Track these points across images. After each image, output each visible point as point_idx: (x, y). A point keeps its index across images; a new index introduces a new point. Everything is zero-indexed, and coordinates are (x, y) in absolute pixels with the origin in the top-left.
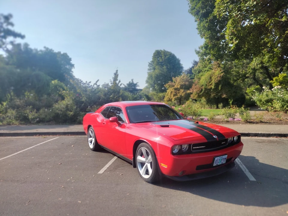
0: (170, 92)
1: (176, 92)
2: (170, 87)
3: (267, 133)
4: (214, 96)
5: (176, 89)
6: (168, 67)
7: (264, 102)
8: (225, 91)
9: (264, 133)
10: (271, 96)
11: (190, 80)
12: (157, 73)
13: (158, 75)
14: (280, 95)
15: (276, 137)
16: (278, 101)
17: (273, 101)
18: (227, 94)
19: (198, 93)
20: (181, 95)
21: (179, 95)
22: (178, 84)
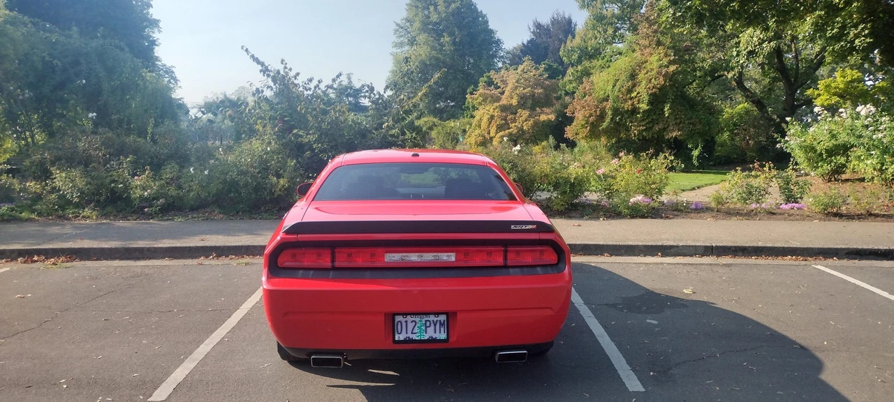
0: (485, 119)
1: (506, 117)
2: (485, 100)
4: (640, 132)
5: (504, 109)
6: (455, 39)
7: (821, 154)
8: (676, 119)
10: (843, 138)
11: (547, 83)
12: (423, 55)
13: (426, 65)
14: (877, 135)
16: (873, 152)
17: (850, 152)
18: (683, 127)
19: (592, 123)
20: (519, 126)
21: (515, 126)
22: (511, 93)
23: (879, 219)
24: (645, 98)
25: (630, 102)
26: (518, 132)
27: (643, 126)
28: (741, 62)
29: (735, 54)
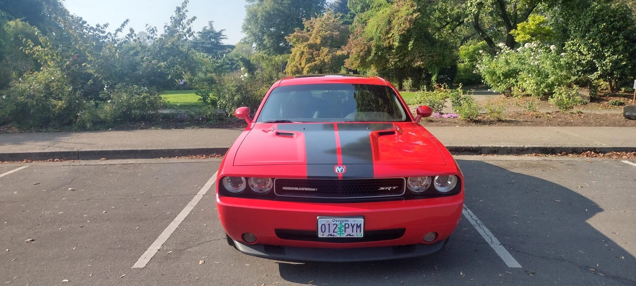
0: (298, 53)
1: (312, 53)
2: (298, 40)
3: (518, 146)
4: (396, 62)
5: (311, 46)
7: (499, 77)
8: (420, 53)
9: (510, 147)
10: (514, 65)
11: (342, 27)
12: (269, 8)
13: (270, 14)
14: (534, 62)
15: (536, 155)
16: (530, 75)
17: (518, 75)
18: (425, 59)
19: (362, 56)
20: (322, 59)
21: (319, 59)
22: (316, 36)
23: (504, 124)
24: (397, 37)
25: (387, 41)
26: (321, 63)
27: (397, 58)
28: (473, 10)
29: (469, 5)
